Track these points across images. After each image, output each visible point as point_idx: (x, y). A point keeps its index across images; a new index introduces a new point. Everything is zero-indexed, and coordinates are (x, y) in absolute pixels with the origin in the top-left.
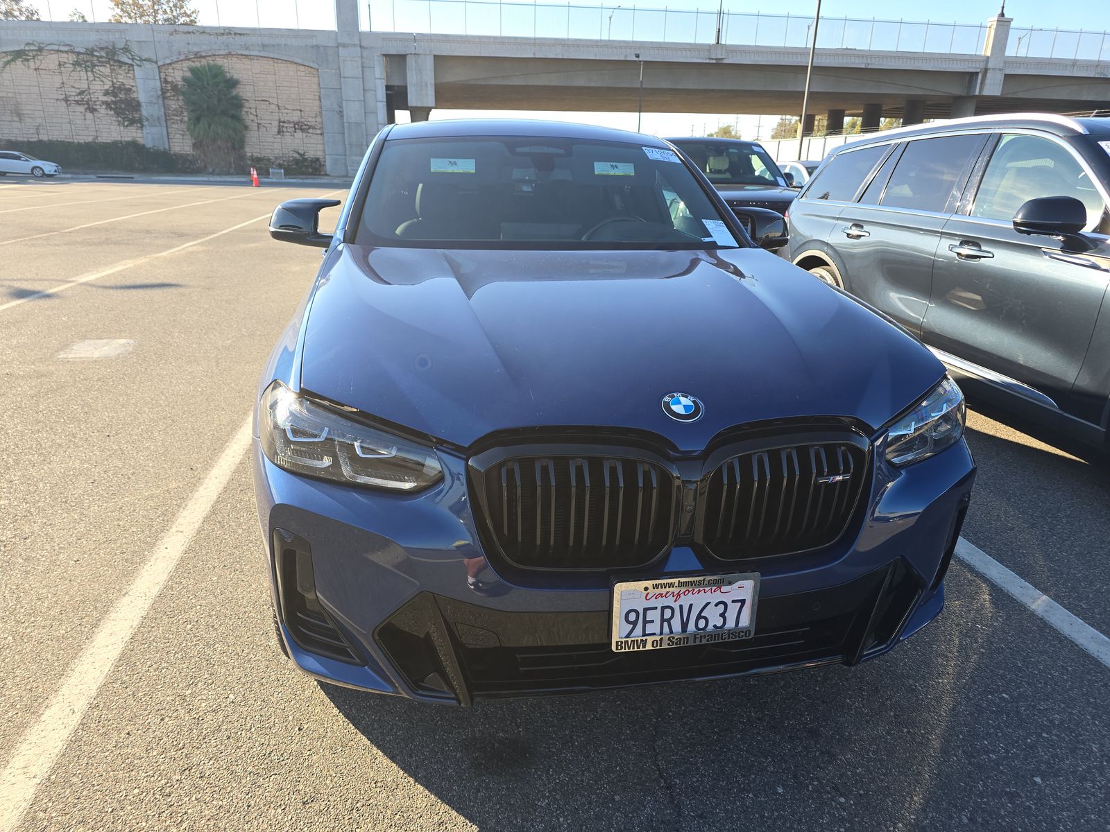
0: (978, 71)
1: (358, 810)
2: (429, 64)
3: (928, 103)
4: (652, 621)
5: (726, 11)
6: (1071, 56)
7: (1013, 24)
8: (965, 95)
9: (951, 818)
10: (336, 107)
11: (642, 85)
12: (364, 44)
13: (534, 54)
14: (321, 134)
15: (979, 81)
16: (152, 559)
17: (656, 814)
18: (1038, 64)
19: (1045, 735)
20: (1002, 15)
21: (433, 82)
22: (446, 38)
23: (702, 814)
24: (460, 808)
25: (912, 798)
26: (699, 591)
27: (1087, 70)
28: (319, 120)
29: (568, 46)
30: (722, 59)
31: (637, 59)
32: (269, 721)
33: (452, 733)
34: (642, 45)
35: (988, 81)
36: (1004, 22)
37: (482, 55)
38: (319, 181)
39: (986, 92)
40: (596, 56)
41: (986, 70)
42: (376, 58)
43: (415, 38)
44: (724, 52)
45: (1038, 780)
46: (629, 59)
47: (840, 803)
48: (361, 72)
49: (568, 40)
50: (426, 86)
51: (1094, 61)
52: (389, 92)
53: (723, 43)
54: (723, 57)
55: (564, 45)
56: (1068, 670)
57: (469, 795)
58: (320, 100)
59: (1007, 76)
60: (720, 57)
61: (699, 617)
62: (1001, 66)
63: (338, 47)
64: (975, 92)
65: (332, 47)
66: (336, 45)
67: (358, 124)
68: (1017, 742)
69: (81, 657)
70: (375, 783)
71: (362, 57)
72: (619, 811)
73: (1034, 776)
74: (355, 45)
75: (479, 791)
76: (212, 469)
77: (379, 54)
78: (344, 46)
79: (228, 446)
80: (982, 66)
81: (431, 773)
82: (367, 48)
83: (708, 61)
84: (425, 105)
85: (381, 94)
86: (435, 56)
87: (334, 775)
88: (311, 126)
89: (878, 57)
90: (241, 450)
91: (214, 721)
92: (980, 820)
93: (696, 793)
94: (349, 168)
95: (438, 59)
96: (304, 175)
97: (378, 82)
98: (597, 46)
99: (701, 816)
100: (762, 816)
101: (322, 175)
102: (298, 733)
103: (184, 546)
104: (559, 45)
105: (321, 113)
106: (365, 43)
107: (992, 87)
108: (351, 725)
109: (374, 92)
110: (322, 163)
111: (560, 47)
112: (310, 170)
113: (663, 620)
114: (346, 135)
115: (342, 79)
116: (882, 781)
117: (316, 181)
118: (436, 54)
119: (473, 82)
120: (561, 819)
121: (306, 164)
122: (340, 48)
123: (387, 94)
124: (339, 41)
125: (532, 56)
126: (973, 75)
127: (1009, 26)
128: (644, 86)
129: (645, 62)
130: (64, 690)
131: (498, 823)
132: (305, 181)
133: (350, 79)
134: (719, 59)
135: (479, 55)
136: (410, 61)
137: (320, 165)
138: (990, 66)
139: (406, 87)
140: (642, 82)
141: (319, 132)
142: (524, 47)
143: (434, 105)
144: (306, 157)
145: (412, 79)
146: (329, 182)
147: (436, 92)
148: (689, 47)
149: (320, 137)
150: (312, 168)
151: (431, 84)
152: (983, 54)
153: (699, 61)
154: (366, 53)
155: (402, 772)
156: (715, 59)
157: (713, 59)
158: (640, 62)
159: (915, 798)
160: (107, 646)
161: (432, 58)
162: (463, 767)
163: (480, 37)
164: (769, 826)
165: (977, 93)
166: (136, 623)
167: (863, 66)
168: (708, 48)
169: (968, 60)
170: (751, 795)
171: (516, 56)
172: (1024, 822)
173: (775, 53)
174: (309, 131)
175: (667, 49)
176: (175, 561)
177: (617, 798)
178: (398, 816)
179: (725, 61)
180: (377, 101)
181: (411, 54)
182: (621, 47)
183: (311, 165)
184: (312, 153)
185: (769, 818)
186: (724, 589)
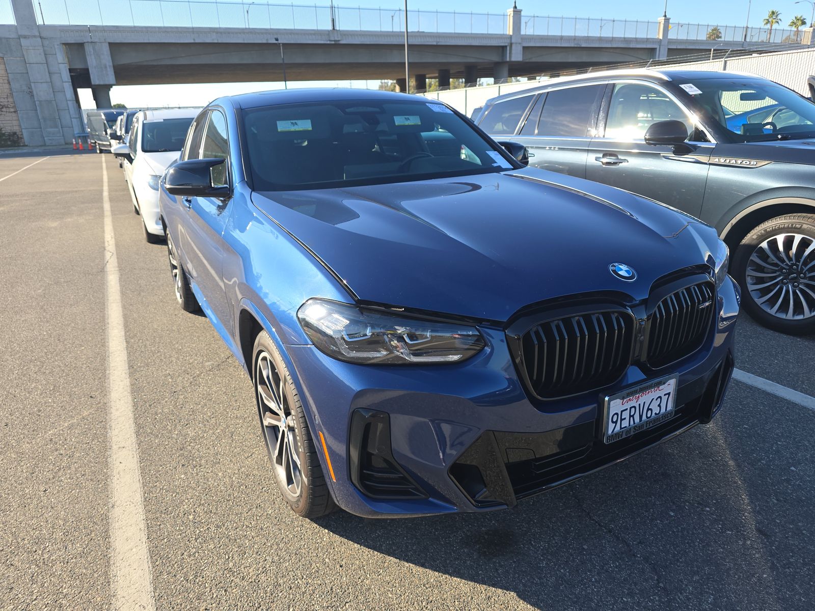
0: (507, 44)
1: (426, 608)
2: (106, 49)
3: (479, 67)
4: (625, 419)
5: (336, 6)
6: (559, 34)
7: (523, 13)
8: (501, 61)
9: (768, 502)
10: (25, 88)
11: (283, 61)
12: (43, 35)
13: (194, 40)
14: (15, 112)
15: (508, 52)
16: (115, 473)
17: (615, 549)
18: (542, 39)
19: (779, 443)
20: (515, 7)
21: (111, 64)
22: (117, 29)
23: (640, 541)
24: (494, 584)
25: (741, 497)
26: (649, 392)
27: (569, 42)
28: (10, 100)
29: (221, 33)
30: (339, 41)
31: (277, 42)
32: (312, 567)
33: (449, 537)
34: (278, 31)
35: (513, 52)
36: (517, 12)
37: (151, 41)
38: (20, 151)
39: (513, 59)
40: (244, 40)
41: (511, 44)
42: (56, 46)
43: (90, 29)
44: (339, 36)
45: (793, 468)
46: (270, 41)
47: (708, 511)
48: (44, 59)
49: (220, 28)
50: (106, 67)
51: (572, 36)
52: (72, 74)
53: (338, 29)
54: (339, 39)
55: (217, 33)
56: (765, 404)
57: (493, 574)
58: (9, 83)
59: (524, 48)
60: (337, 39)
61: (648, 409)
62: (520, 41)
63: (19, 39)
64: (506, 58)
65: (14, 38)
66: (17, 37)
67: (49, 102)
68: (769, 450)
69: (114, 564)
70: (424, 586)
71: (43, 46)
72: (592, 555)
73: (790, 467)
74: (35, 36)
75: (497, 570)
76: (110, 394)
77: (59, 43)
78: (25, 37)
79: (109, 374)
80: (509, 41)
81: (456, 568)
82: (47, 39)
83: (328, 42)
84: (107, 83)
85: (66, 76)
86: (109, 43)
87: (391, 589)
88: (4, 105)
89: (444, 37)
90: (124, 375)
91: (269, 579)
92: (782, 499)
93: (628, 529)
94: (45, 138)
95: (112, 45)
96: (3, 147)
97: (62, 66)
98: (244, 33)
99: (640, 542)
100: (673, 532)
101: (20, 146)
102: (341, 569)
103: (135, 458)
104: (213, 32)
105: (12, 94)
106: (45, 34)
107: (516, 56)
108: (376, 553)
109: (59, 75)
110: (20, 136)
111: (215, 34)
112: (9, 143)
113: (630, 416)
114: (38, 111)
115: (28, 65)
116: (720, 492)
117: (17, 152)
118: (110, 42)
119: (145, 63)
120: (562, 571)
121: (4, 137)
122: (21, 39)
123: (71, 76)
124: (19, 34)
125: (192, 41)
126: (503, 48)
127: (520, 14)
128: (286, 62)
129: (284, 44)
130: (120, 593)
131: (524, 585)
132: (6, 152)
133: (35, 65)
134: (336, 41)
135: (148, 42)
136: (89, 49)
137: (18, 137)
138: (513, 41)
139: (87, 70)
140: (283, 59)
141: (12, 110)
142: (185, 34)
143: (115, 83)
144: (3, 132)
145: (92, 63)
146: (30, 151)
147: (115, 72)
148: (313, 32)
149: (14, 115)
150: (10, 141)
151: (109, 66)
152: (508, 33)
153: (322, 42)
154: (46, 43)
155: (437, 573)
156: (334, 41)
157: (332, 41)
158: (280, 44)
159: (743, 497)
160: (132, 550)
161: (107, 45)
162: (475, 558)
163: (147, 28)
164: (681, 537)
165: (508, 60)
166: (142, 525)
167: (435, 44)
168: (328, 33)
169: (499, 38)
170: (659, 522)
171: (179, 42)
172: (802, 493)
173: (375, 35)
174: (3, 110)
175: (297, 34)
176: (137, 471)
177: (585, 547)
178: (457, 603)
179: (342, 42)
180: (63, 82)
181: (88, 42)
182: (262, 33)
183: (10, 138)
184: (9, 128)
185: (678, 532)
186: (661, 387)
